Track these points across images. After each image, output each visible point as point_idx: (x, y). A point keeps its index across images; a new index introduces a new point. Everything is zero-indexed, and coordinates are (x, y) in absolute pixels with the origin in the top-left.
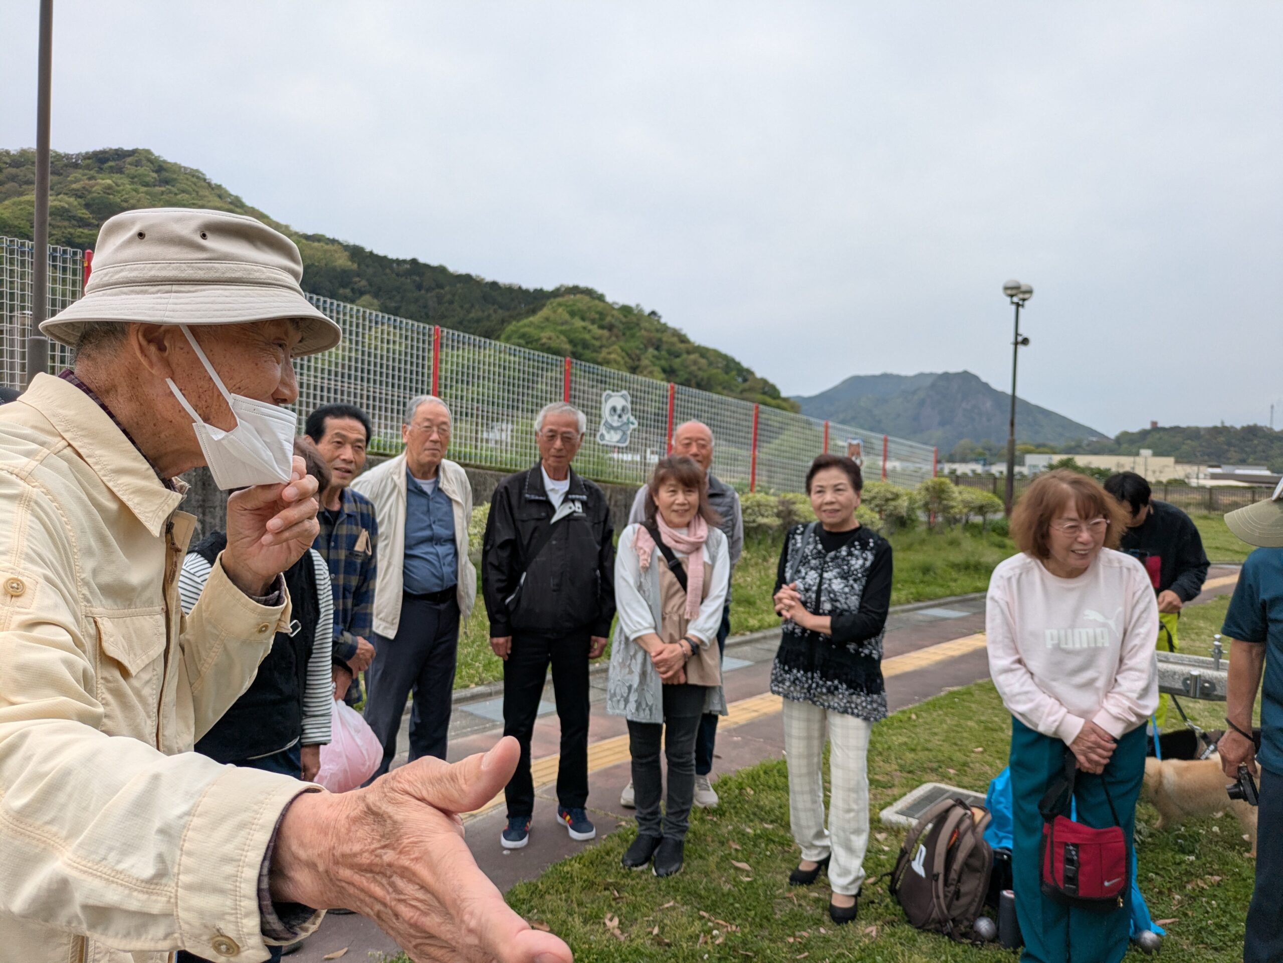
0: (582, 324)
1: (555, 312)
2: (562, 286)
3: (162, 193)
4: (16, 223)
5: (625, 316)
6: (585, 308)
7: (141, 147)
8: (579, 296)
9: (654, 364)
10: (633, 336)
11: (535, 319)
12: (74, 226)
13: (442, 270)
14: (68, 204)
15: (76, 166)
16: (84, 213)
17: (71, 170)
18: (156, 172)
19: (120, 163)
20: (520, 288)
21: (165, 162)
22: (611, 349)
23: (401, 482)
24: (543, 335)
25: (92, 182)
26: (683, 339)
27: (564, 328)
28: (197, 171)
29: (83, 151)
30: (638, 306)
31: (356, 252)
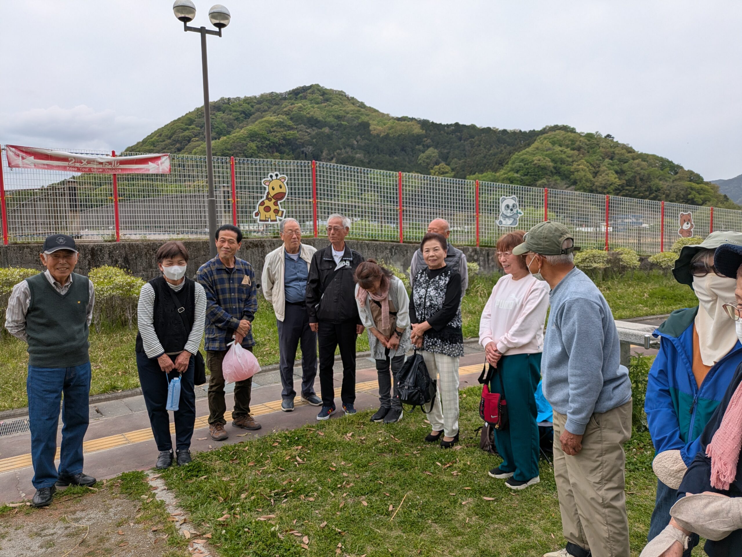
0: (560, 148)
1: (542, 143)
2: (547, 126)
3: (326, 106)
4: (261, 132)
5: (589, 141)
6: (561, 138)
7: (314, 84)
8: (558, 132)
9: (610, 169)
10: (594, 153)
11: (529, 149)
12: (286, 130)
13: (473, 127)
14: (283, 119)
15: (285, 99)
16: (290, 123)
17: (283, 101)
18: (322, 95)
19: (305, 94)
20: (520, 131)
21: (326, 89)
22: (579, 163)
23: (282, 255)
24: (534, 158)
25: (293, 106)
26: (630, 150)
27: (548, 152)
28: (342, 91)
29: (288, 90)
30: (597, 132)
31: (425, 124)
